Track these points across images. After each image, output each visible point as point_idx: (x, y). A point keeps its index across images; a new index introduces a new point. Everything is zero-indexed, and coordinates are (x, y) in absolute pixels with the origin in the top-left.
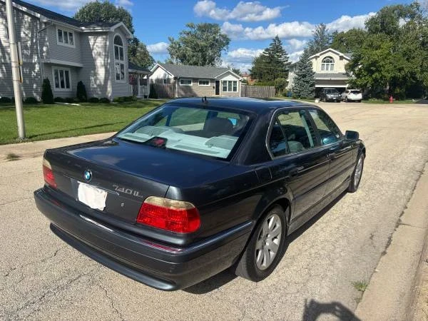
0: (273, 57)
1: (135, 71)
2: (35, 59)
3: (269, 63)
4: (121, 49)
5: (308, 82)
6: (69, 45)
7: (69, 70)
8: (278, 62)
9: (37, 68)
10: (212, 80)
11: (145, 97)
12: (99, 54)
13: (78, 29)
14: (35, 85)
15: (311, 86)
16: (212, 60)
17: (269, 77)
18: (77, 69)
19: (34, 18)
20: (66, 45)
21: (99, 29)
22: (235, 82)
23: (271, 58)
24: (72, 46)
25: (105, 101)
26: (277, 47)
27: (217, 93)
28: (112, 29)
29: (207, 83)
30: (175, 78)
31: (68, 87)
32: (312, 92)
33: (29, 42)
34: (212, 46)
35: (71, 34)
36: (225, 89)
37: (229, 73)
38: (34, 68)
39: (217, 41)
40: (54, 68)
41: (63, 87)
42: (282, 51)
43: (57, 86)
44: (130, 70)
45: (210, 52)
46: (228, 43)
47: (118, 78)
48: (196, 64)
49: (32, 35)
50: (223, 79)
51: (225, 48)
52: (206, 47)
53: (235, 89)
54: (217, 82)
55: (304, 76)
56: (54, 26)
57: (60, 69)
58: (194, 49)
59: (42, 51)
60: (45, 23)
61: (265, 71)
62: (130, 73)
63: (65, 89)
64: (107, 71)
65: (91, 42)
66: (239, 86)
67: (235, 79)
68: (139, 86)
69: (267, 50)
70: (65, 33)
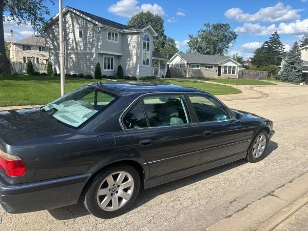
0: (272, 48)
1: (156, 58)
2: (94, 51)
3: (267, 53)
4: (148, 44)
5: (295, 68)
6: (114, 42)
7: (113, 57)
8: (275, 52)
9: (95, 56)
10: (216, 65)
11: (163, 77)
12: (134, 47)
13: (121, 31)
14: (92, 67)
15: (299, 71)
16: (221, 50)
17: (267, 64)
18: (119, 57)
19: (95, 25)
20: (113, 41)
21: (135, 31)
22: (234, 67)
23: (270, 48)
24: (116, 42)
25: (134, 79)
26: (275, 40)
27: (219, 74)
28: (143, 30)
29: (212, 67)
30: (188, 64)
31: (112, 69)
32: (299, 76)
33: (91, 40)
34: (221, 40)
35: (116, 35)
36: (225, 72)
37: (230, 60)
38: (93, 56)
39: (226, 36)
40: (104, 57)
41: (109, 68)
42: (279, 43)
43: (105, 68)
44: (153, 58)
45: (220, 45)
46: (235, 38)
47: (144, 63)
48: (208, 53)
49: (93, 35)
50: (224, 65)
51: (232, 41)
52: (217, 41)
53: (234, 72)
54: (220, 67)
55: (293, 63)
56: (106, 29)
57: (107, 57)
58: (208, 42)
59: (98, 45)
60: (101, 28)
61: (264, 59)
62: (153, 60)
63: (110, 70)
64: (137, 58)
65: (129, 39)
66: (237, 70)
67: (234, 65)
68: (159, 69)
69: (266, 42)
70: (113, 34)
